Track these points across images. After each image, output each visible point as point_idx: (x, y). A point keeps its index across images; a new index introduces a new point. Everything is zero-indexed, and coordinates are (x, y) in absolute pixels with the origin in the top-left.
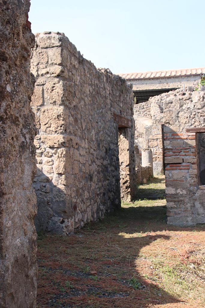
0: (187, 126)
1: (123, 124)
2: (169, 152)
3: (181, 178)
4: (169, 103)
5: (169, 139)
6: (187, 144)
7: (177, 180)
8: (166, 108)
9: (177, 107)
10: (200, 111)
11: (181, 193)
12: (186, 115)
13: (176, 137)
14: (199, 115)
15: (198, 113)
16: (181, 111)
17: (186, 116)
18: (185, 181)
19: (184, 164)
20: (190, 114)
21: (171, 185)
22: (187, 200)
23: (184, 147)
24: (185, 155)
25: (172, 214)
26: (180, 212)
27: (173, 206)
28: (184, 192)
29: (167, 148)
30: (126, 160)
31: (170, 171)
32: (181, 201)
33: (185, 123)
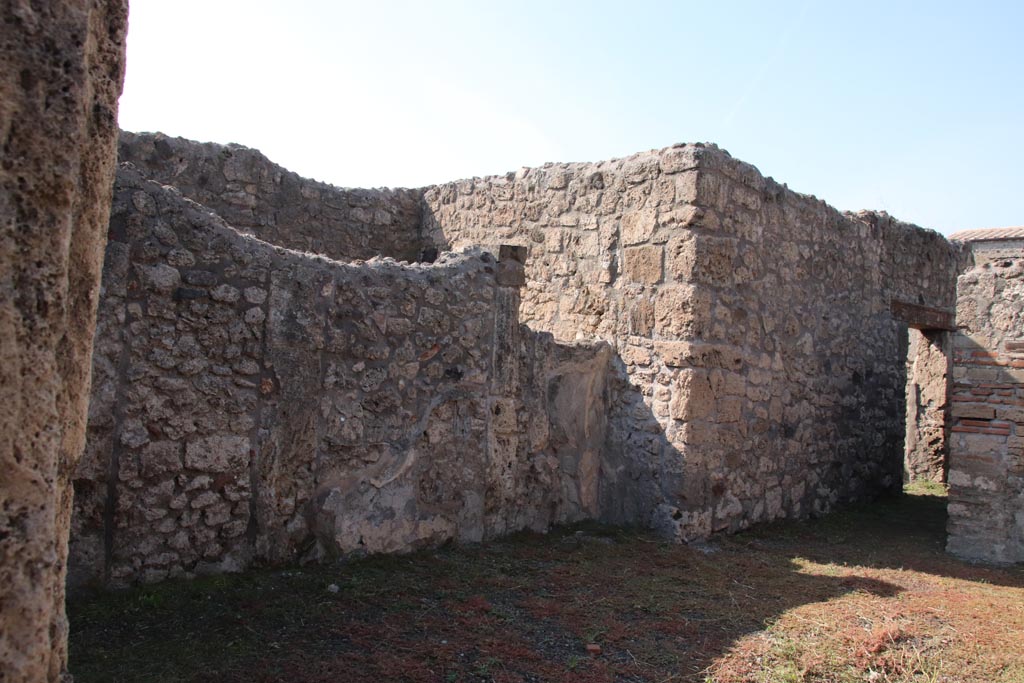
0: (1009, 338)
1: (928, 324)
2: (964, 392)
3: (986, 452)
4: (970, 283)
5: (964, 364)
6: (1007, 376)
7: (976, 457)
8: (961, 295)
9: (988, 293)
11: (984, 487)
12: (1008, 311)
13: (980, 359)
16: (997, 302)
17: (1009, 314)
18: (995, 461)
19: (996, 422)
20: (1018, 310)
21: (962, 467)
22: (996, 505)
23: (998, 384)
24: (1002, 402)
25: (958, 531)
26: (977, 529)
27: (962, 514)
28: (992, 486)
29: (959, 383)
30: (938, 395)
31: (963, 435)
32: (983, 504)
33: (1006, 330)
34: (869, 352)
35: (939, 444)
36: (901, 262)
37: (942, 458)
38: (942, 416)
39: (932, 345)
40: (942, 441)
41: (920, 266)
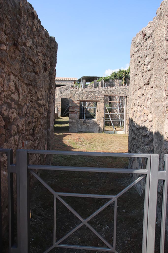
0: (77, 99)
3: (74, 116)
5: (71, 103)
6: (77, 105)
10: (81, 94)
11: (74, 121)
13: (73, 102)
14: (81, 96)
15: (81, 95)
16: (75, 94)
19: (75, 112)
20: (78, 95)
21: (71, 119)
22: (76, 124)
24: (76, 109)
25: (70, 128)
26: (73, 128)
27: (71, 126)
28: (75, 121)
31: (71, 114)
32: (74, 124)
33: (77, 98)
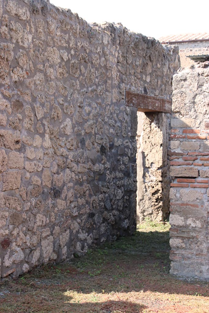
0: (207, 119)
1: (150, 108)
2: (178, 159)
3: (194, 201)
4: (181, 80)
5: (178, 139)
6: (206, 146)
7: (187, 204)
8: (176, 89)
9: (193, 87)
11: (193, 225)
12: (206, 100)
13: (188, 135)
16: (200, 94)
18: (200, 207)
19: (199, 179)
21: (178, 212)
22: (201, 237)
23: (200, 152)
24: (203, 165)
25: (177, 258)
26: (190, 255)
27: (179, 245)
28: (199, 224)
29: (174, 152)
30: (157, 159)
31: (178, 189)
32: (193, 238)
33: (205, 114)
34: (111, 130)
35: (159, 194)
36: (132, 63)
37: (161, 204)
38: (160, 174)
39: (153, 124)
40: (161, 192)
41: (144, 66)
